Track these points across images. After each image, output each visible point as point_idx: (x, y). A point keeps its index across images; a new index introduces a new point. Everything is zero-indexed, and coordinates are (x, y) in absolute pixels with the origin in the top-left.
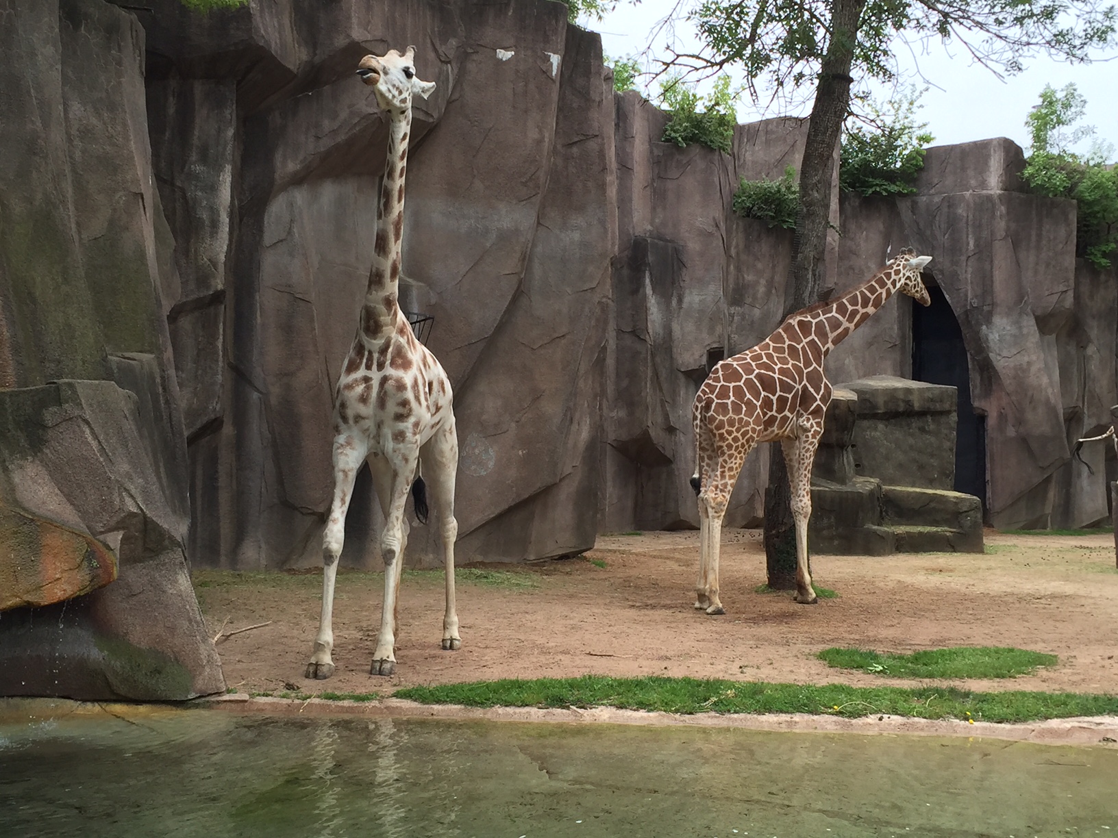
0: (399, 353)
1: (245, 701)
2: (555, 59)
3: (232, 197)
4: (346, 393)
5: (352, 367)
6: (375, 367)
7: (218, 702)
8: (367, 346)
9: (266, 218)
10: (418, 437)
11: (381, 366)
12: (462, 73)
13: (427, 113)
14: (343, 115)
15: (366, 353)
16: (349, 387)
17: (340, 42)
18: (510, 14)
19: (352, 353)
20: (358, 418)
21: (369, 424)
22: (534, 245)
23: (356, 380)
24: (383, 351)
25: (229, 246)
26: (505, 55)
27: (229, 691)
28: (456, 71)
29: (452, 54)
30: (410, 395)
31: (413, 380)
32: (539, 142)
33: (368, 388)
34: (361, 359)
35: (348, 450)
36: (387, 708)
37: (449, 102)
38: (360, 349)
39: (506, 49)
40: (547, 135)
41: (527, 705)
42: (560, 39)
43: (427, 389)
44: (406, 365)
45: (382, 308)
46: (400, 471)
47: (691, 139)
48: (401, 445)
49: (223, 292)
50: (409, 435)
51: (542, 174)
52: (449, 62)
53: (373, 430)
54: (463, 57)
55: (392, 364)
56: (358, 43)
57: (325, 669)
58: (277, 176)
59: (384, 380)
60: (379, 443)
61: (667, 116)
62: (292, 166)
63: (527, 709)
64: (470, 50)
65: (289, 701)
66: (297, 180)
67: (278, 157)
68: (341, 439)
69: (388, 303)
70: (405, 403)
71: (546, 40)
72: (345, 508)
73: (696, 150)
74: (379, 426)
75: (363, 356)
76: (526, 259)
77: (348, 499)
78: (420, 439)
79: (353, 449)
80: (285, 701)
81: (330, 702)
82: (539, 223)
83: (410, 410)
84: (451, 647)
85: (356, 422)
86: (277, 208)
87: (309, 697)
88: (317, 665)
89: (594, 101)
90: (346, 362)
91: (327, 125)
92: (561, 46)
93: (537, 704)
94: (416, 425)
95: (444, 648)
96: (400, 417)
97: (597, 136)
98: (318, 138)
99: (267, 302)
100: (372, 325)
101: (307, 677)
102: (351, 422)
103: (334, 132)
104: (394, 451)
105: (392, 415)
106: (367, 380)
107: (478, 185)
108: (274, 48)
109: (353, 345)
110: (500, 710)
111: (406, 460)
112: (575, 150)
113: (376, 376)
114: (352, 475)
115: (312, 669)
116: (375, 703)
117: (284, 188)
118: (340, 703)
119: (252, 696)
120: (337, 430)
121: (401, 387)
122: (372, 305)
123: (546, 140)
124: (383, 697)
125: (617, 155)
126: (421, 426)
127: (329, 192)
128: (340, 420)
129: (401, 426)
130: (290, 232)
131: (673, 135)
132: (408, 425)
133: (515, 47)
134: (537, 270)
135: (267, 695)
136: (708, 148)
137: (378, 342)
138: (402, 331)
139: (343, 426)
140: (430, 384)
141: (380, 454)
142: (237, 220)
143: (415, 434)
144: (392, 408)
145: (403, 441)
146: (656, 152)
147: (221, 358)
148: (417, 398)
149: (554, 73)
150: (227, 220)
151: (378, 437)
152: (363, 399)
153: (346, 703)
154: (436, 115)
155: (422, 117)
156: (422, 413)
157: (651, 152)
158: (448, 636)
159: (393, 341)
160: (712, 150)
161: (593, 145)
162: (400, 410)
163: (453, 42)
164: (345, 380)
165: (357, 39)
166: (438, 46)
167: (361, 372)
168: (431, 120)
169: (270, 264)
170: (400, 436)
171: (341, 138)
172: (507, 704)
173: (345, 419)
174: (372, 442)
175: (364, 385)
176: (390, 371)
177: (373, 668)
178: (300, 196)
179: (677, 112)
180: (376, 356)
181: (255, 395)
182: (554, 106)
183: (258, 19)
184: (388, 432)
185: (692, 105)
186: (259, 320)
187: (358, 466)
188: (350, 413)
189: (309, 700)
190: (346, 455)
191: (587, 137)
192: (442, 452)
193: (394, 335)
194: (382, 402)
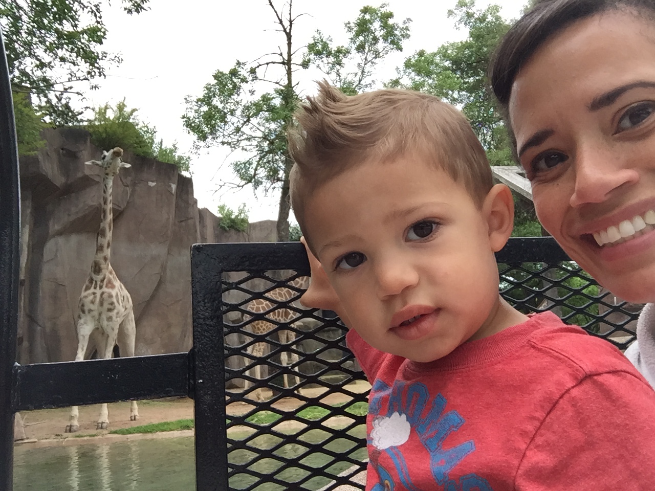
0: (110, 282)
1: (36, 442)
2: (174, 187)
3: (29, 239)
4: (84, 299)
5: (87, 288)
6: (98, 288)
7: (22, 443)
8: (94, 278)
9: (45, 249)
10: (118, 319)
11: (101, 287)
12: (133, 192)
13: (118, 206)
14: (81, 205)
15: (94, 282)
16: (86, 297)
17: (80, 175)
18: (154, 168)
19: (87, 283)
20: (90, 311)
21: (96, 313)
22: (167, 262)
23: (89, 294)
24: (102, 281)
25: (27, 260)
26: (152, 184)
27: (27, 438)
28: (131, 190)
29: (129, 183)
30: (114, 300)
31: (116, 294)
32: (168, 219)
33: (95, 297)
34: (92, 285)
35: (85, 326)
36: (106, 438)
37: (128, 203)
38: (91, 280)
39: (153, 181)
40: (171, 216)
41: (172, 430)
42: (176, 179)
43: (122, 299)
44: (113, 287)
45: (102, 261)
46: (110, 335)
47: (231, 227)
48: (111, 323)
49: (24, 280)
50: (114, 318)
51: (169, 232)
52: (128, 186)
53: (97, 317)
54: (134, 184)
55: (106, 286)
56: (87, 175)
57: (74, 428)
58: (50, 231)
59: (103, 293)
60: (100, 323)
61: (220, 219)
62: (57, 227)
63: (172, 432)
64: (136, 182)
65: (58, 440)
66: (60, 233)
67: (51, 223)
68: (82, 321)
69: (105, 259)
70: (112, 304)
71: (170, 179)
72: (84, 353)
73: (233, 231)
74: (100, 314)
75: (92, 283)
76: (164, 268)
77: (85, 348)
78: (119, 320)
79: (87, 325)
80: (55, 440)
81: (77, 438)
82: (168, 253)
83: (115, 307)
84: (135, 419)
85: (89, 312)
86: (50, 246)
87: (67, 437)
88: (71, 426)
89: (190, 204)
90: (84, 287)
91: (73, 210)
92: (176, 181)
93: (177, 429)
94: (118, 313)
95: (132, 420)
96: (110, 310)
97: (192, 218)
98: (69, 215)
99: (45, 286)
100: (97, 269)
101: (66, 432)
102: (87, 312)
103: (77, 213)
104: (107, 325)
105: (106, 309)
106: (94, 293)
107: (141, 237)
108: (50, 176)
109: (87, 279)
110: (159, 433)
111: (113, 329)
112: (183, 224)
113: (98, 292)
114: (87, 338)
115: (68, 428)
116: (100, 437)
117: (54, 236)
118: (83, 438)
119: (38, 440)
120: (80, 317)
121: (110, 296)
122: (98, 260)
123: (171, 218)
124: (103, 435)
125: (200, 233)
126: (120, 314)
127: (74, 239)
128: (81, 313)
129: (110, 314)
130: (56, 256)
131: (223, 225)
132: (114, 314)
133: (156, 181)
134: (168, 273)
135: (46, 439)
136: (238, 231)
137: (100, 277)
138: (111, 273)
139: (82, 315)
140: (124, 297)
141: (100, 328)
142: (31, 249)
143: (117, 317)
144: (106, 306)
145: (111, 321)
146: (216, 232)
147: (22, 310)
148: (118, 302)
149: (173, 192)
150: (27, 249)
151: (99, 320)
152: (93, 302)
153: (85, 438)
154: (122, 207)
155: (116, 207)
156: (120, 308)
157: (214, 232)
158: (133, 415)
159: (106, 277)
160: (239, 231)
161: (190, 222)
162: (110, 307)
163: (130, 178)
164: (83, 294)
165: (87, 174)
166: (123, 179)
167: (92, 290)
168: (120, 209)
169: (47, 270)
170: (110, 319)
171: (80, 215)
172: (163, 431)
173: (83, 312)
174: (96, 322)
175: (93, 296)
176: (105, 289)
177: (98, 426)
178: (61, 240)
179: (224, 217)
180: (99, 283)
181: (39, 328)
182: (174, 205)
183: (42, 163)
184: (104, 317)
185: (231, 214)
186: (41, 295)
187: (89, 334)
188: (86, 308)
189: (67, 439)
190: (84, 328)
191: (188, 219)
192: (127, 329)
193: (108, 274)
194: (101, 304)
